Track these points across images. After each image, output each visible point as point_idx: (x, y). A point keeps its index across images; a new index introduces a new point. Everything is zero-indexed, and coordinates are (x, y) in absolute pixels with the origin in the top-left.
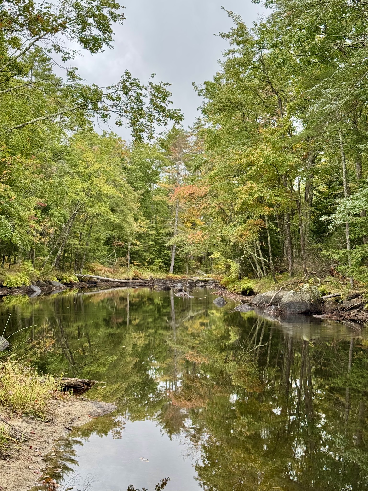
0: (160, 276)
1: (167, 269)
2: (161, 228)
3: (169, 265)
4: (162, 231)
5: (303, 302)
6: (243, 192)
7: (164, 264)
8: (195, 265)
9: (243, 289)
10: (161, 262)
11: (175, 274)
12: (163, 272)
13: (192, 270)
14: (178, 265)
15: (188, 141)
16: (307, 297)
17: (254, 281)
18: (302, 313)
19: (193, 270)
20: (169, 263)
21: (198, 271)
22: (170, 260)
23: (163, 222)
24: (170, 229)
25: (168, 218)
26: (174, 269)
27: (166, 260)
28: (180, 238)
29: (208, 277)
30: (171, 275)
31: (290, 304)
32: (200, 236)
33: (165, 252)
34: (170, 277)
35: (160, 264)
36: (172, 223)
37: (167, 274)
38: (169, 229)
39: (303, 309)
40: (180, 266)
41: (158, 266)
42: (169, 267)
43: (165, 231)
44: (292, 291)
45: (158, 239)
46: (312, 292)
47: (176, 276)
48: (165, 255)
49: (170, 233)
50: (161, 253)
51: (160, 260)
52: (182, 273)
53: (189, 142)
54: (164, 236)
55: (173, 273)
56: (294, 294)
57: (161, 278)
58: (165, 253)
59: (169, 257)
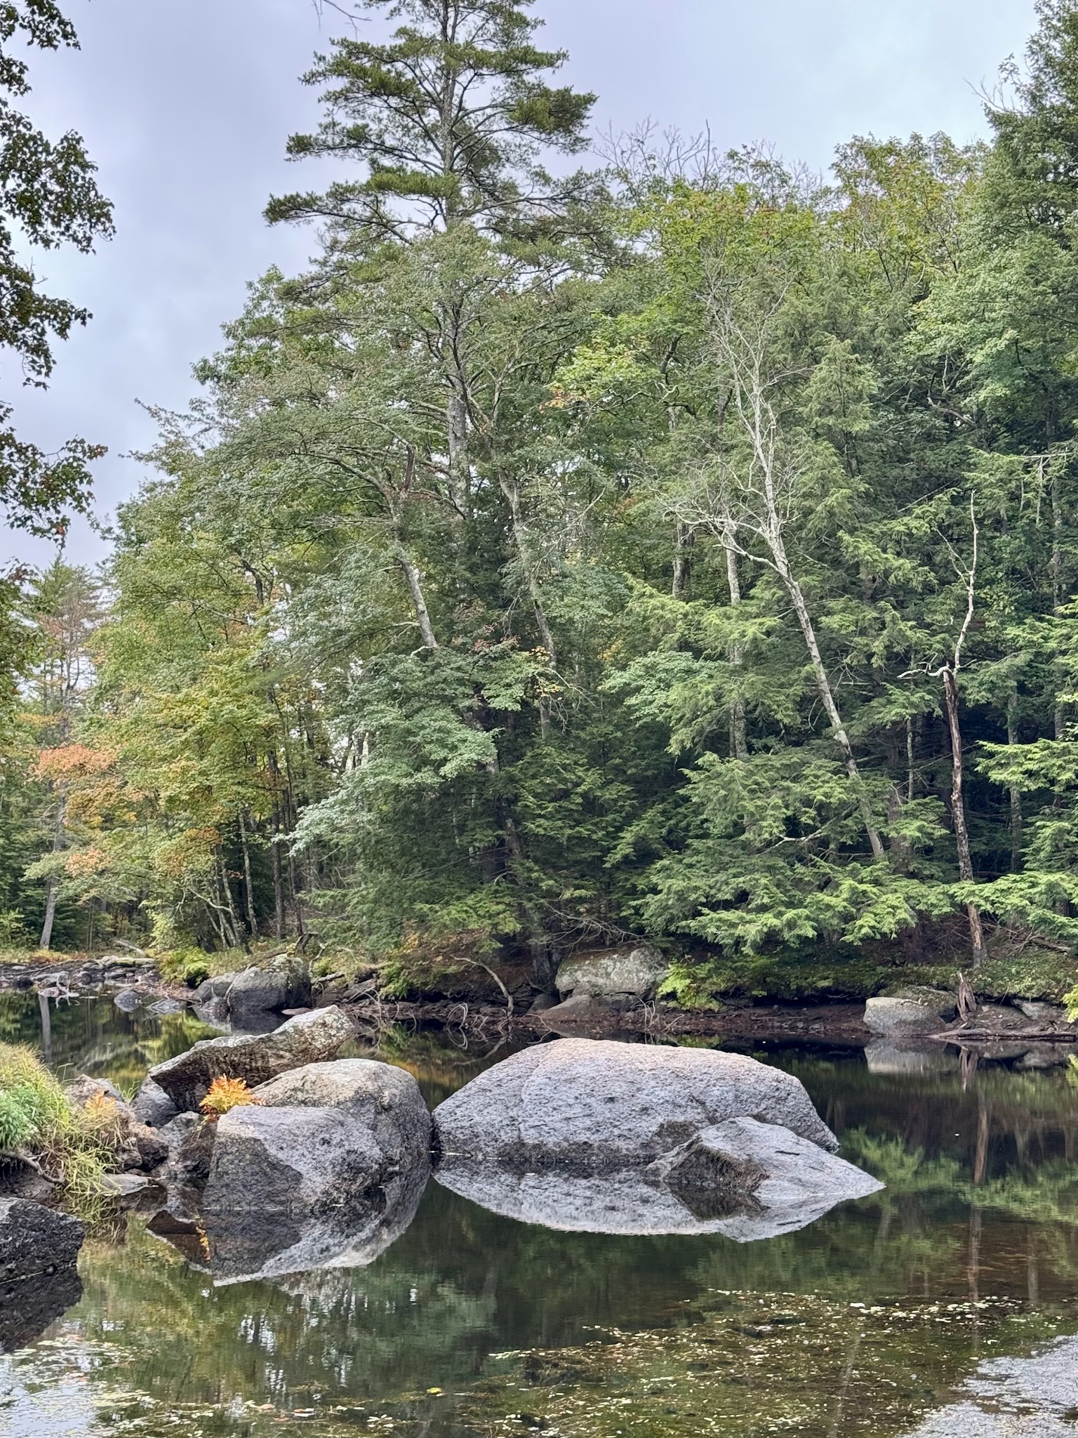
0: (14, 957)
1: (34, 937)
2: (20, 829)
3: (39, 927)
4: (19, 837)
5: (272, 988)
6: (171, 775)
7: (25, 926)
8: (112, 926)
9: (189, 973)
10: (17, 920)
11: (57, 950)
12: (23, 945)
13: (104, 940)
14: (65, 928)
15: (98, 597)
16: (281, 978)
17: (210, 957)
18: (269, 1010)
19: (106, 940)
20: (40, 920)
21: (120, 942)
22: (43, 914)
23: (26, 812)
24: (44, 832)
25: (40, 801)
26: (52, 938)
27: (32, 913)
28: (54, 863)
29: (148, 956)
30: (44, 952)
31: (248, 993)
32: (95, 860)
33: (29, 893)
34: (40, 958)
35: (15, 925)
36: (51, 817)
37: (31, 949)
38: (40, 833)
39: (273, 1000)
40: (71, 928)
41: (8, 930)
42: (41, 933)
43: (31, 836)
44: (254, 969)
45: (10, 858)
46: (292, 970)
47: (56, 955)
48: (28, 900)
49: (43, 842)
50: (17, 896)
51: (13, 915)
52: (77, 948)
53: (99, 601)
54: (27, 849)
55: (51, 948)
56: (256, 973)
57: (16, 961)
58: (28, 896)
59: (40, 905)
